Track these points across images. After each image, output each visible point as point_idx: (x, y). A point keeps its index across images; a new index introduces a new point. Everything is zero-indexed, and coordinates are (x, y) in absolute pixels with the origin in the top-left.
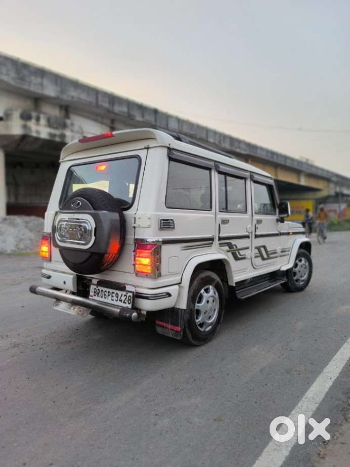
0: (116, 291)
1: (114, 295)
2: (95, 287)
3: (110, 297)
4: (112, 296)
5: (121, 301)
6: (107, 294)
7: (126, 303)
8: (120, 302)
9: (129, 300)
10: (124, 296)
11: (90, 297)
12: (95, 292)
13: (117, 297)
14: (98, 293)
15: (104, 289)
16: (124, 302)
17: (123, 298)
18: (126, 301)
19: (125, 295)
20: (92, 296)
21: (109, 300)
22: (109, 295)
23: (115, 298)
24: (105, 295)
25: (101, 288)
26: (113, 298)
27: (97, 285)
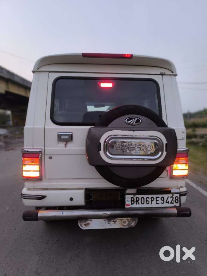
0: (160, 196)
1: (159, 199)
2: (132, 196)
3: (154, 202)
6: (149, 200)
7: (173, 203)
8: (167, 204)
9: (176, 200)
10: (171, 198)
11: (126, 207)
12: (132, 201)
13: (163, 200)
14: (137, 201)
15: (145, 196)
16: (171, 203)
17: (170, 200)
18: (173, 202)
20: (129, 205)
21: (154, 205)
22: (152, 200)
23: (160, 202)
24: (147, 201)
25: (140, 196)
26: (158, 202)
27: (134, 194)
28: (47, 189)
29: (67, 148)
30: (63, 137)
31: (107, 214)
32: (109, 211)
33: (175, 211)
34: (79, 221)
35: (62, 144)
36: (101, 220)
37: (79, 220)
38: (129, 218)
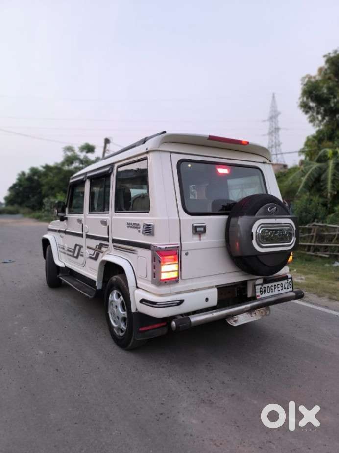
0: (280, 283)
1: (279, 286)
2: (260, 286)
3: (277, 289)
4: (278, 287)
5: (285, 288)
6: (273, 288)
9: (290, 285)
11: (258, 298)
12: (261, 291)
13: (282, 287)
14: (265, 291)
15: (270, 285)
16: (288, 288)
17: (286, 285)
19: (287, 283)
20: (259, 296)
21: (276, 292)
22: (275, 288)
23: (280, 288)
24: (271, 289)
25: (266, 285)
26: (279, 289)
27: (262, 284)
28: (180, 293)
29: (202, 241)
30: (198, 229)
31: (248, 307)
32: (249, 303)
33: (293, 294)
34: (226, 320)
35: (196, 237)
36: (245, 314)
37: (226, 318)
38: (264, 308)
